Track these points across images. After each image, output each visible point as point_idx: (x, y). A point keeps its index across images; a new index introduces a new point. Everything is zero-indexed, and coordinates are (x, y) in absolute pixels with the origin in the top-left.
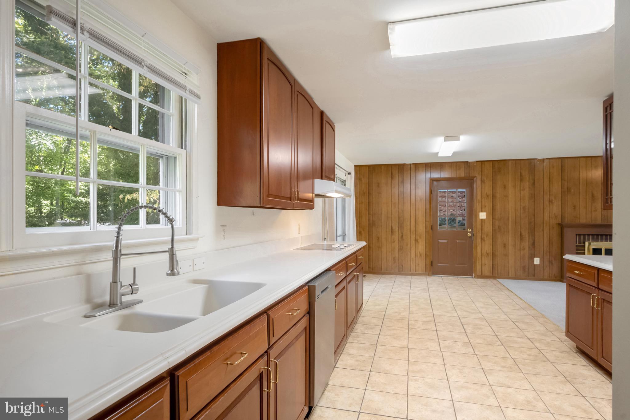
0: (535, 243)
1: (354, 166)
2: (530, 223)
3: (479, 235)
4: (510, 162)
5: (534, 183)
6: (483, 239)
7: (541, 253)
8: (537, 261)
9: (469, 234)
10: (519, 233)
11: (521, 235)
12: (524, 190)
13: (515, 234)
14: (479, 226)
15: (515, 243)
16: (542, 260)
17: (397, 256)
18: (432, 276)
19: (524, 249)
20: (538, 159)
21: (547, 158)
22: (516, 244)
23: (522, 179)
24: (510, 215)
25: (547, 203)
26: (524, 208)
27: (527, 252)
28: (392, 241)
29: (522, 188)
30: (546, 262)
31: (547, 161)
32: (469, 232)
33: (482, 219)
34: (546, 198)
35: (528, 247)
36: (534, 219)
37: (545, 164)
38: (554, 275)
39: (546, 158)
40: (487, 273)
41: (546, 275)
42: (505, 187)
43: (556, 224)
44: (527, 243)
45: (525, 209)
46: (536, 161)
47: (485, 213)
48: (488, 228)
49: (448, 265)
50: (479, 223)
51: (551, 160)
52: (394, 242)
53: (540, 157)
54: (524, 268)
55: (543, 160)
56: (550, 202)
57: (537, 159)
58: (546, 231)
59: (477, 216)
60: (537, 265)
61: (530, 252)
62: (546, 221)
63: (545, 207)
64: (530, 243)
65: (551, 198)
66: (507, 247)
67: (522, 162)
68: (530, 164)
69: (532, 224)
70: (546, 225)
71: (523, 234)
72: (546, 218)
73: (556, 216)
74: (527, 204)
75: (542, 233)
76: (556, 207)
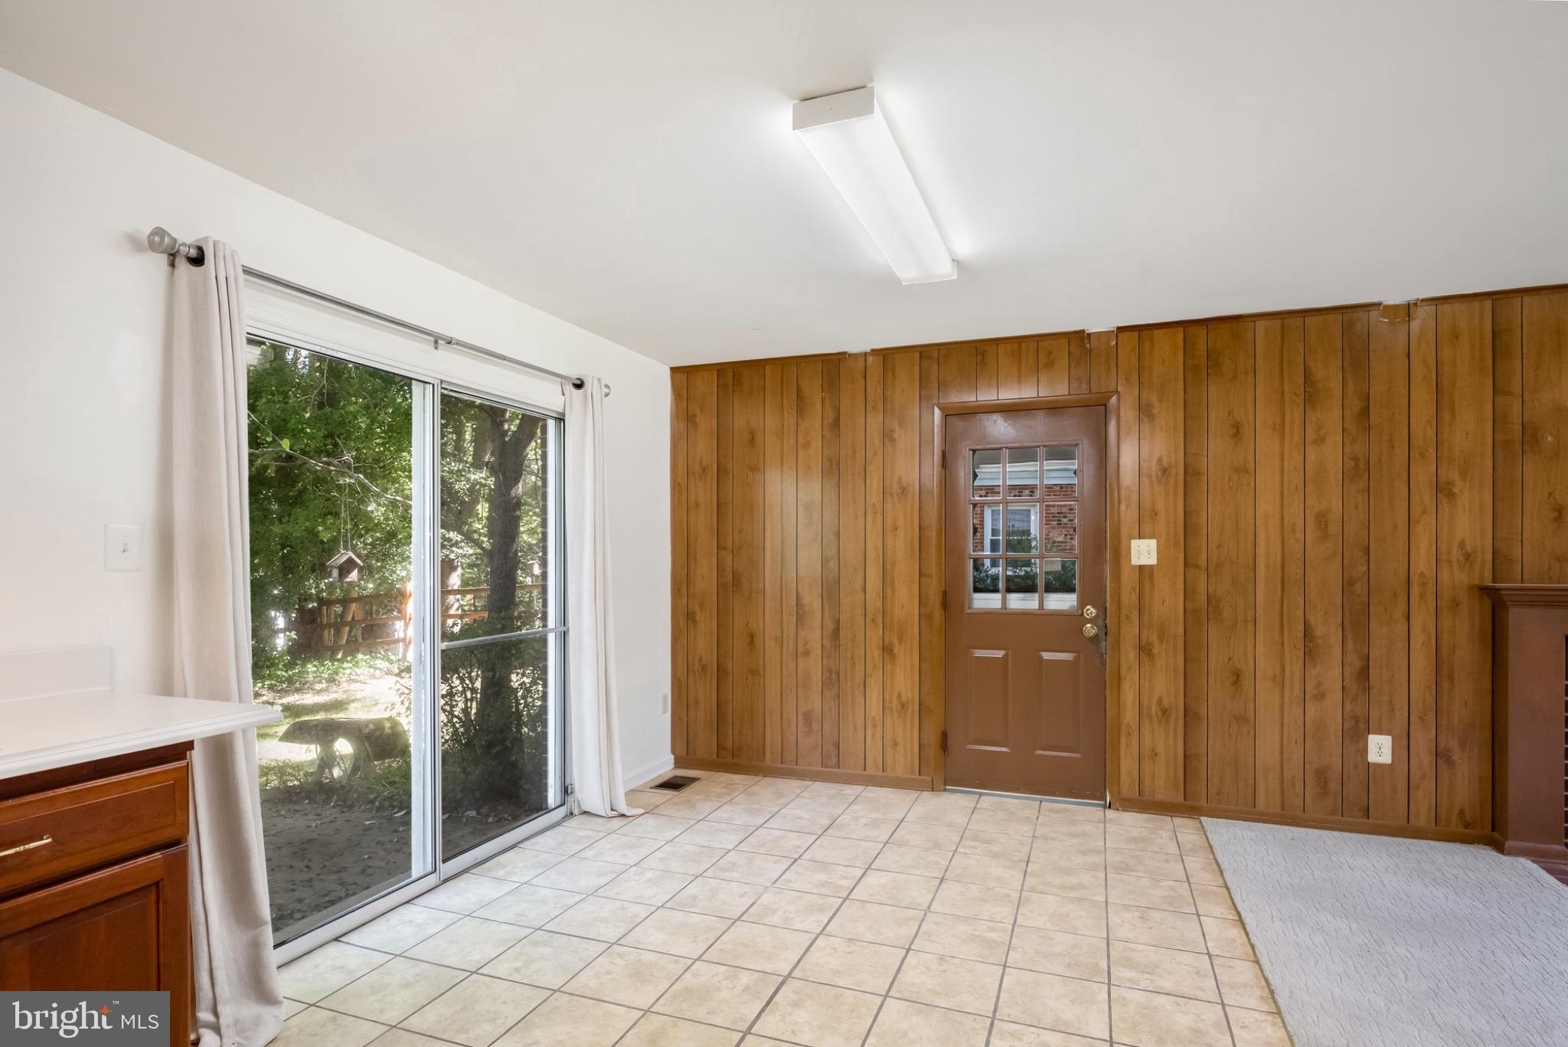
0: (1374, 674)
1: (669, 372)
2: (1348, 584)
3: (1130, 632)
4: (1261, 325)
5: (1365, 412)
6: (1144, 650)
7: (1401, 716)
8: (1380, 749)
9: (1089, 629)
10: (1301, 628)
11: (1308, 633)
12: (1320, 441)
13: (1282, 632)
14: (1129, 597)
15: (1283, 669)
16: (1404, 745)
17: (817, 705)
18: (945, 790)
19: (1320, 696)
20: (1386, 307)
21: (1423, 300)
22: (1287, 673)
23: (1311, 395)
24: (1261, 551)
25: (1424, 493)
26: (1322, 520)
27: (1332, 712)
28: (801, 649)
29: (1311, 435)
30: (1423, 756)
31: (1422, 314)
32: (1091, 621)
33: (1141, 568)
34: (1423, 474)
35: (1339, 688)
36: (1365, 568)
37: (1416, 325)
38: (1461, 812)
39: (1421, 298)
40: (1162, 794)
41: (1422, 816)
42: (1237, 432)
43: (1471, 588)
44: (1337, 671)
45: (1326, 525)
46: (1374, 314)
47: (1153, 543)
48: (1168, 601)
49: (1004, 749)
50: (1128, 579)
51: (1447, 308)
52: (807, 653)
53: (1394, 297)
54: (1321, 775)
55: (1408, 310)
56: (1443, 490)
57: (1379, 304)
58: (1422, 618)
59: (1120, 554)
60: (1380, 766)
61: (1348, 707)
62: (1422, 574)
63: (1416, 513)
64: (1348, 671)
65: (1443, 472)
66: (1247, 683)
67: (1310, 320)
68: (1347, 329)
69: (1359, 588)
70: (1422, 596)
71: (1319, 630)
72: (1423, 561)
73: (1468, 556)
74: (1336, 504)
75: (1402, 627)
76: (1470, 512)
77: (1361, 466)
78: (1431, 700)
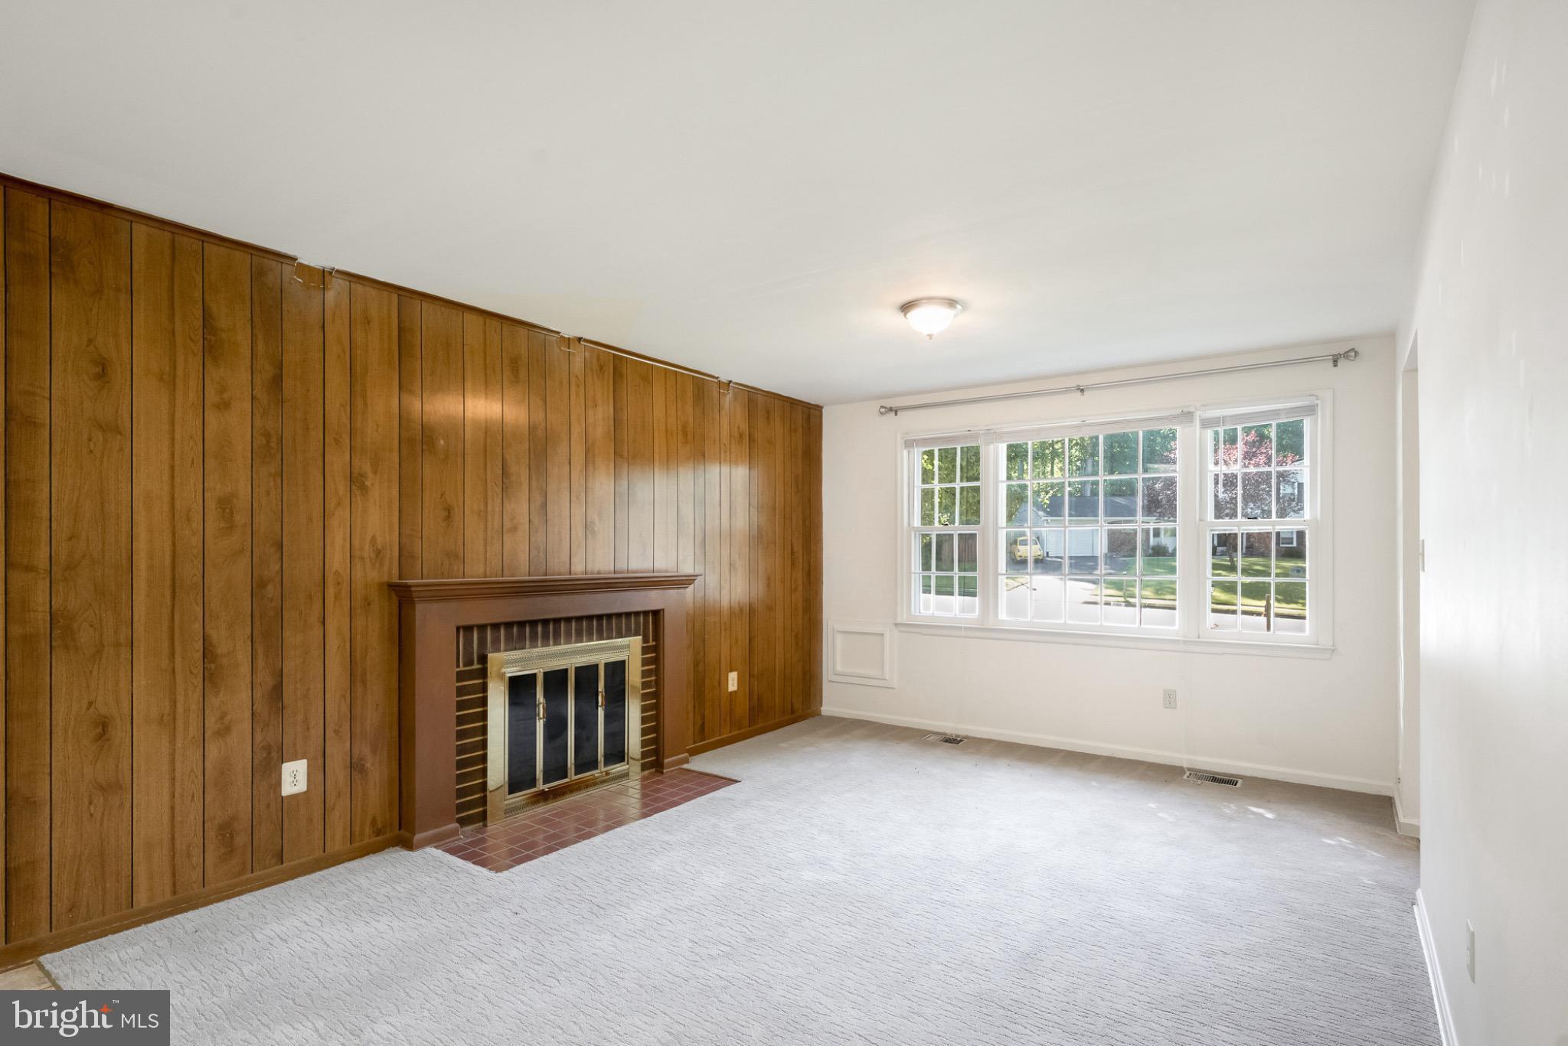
0: (288, 690)
2: (258, 586)
4: (140, 230)
5: (277, 382)
7: (316, 732)
8: (294, 777)
10: (199, 645)
11: (208, 652)
12: (224, 406)
13: (172, 655)
15: (174, 704)
16: (319, 771)
19: (224, 731)
20: (300, 264)
21: (338, 271)
22: (180, 709)
23: (212, 347)
24: (141, 546)
25: (338, 485)
26: (226, 505)
27: (240, 746)
29: (212, 397)
30: (338, 774)
31: (337, 285)
34: (338, 461)
35: (248, 714)
36: (278, 567)
37: (330, 296)
38: (374, 822)
39: (336, 268)
41: (338, 841)
42: (102, 371)
43: (381, 585)
44: (245, 696)
45: (232, 513)
46: (287, 269)
51: (359, 288)
53: (312, 257)
54: (226, 831)
55: (324, 276)
56: (356, 481)
57: (294, 259)
58: (337, 622)
60: (294, 797)
61: (258, 737)
62: (337, 573)
63: (331, 505)
64: (258, 694)
65: (356, 462)
66: (119, 734)
67: (212, 250)
68: (258, 275)
69: (271, 590)
70: (337, 596)
71: (222, 648)
72: (337, 560)
73: (378, 552)
74: (244, 488)
75: (317, 632)
76: (380, 506)
77: (273, 444)
78: (345, 708)
